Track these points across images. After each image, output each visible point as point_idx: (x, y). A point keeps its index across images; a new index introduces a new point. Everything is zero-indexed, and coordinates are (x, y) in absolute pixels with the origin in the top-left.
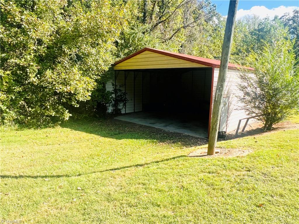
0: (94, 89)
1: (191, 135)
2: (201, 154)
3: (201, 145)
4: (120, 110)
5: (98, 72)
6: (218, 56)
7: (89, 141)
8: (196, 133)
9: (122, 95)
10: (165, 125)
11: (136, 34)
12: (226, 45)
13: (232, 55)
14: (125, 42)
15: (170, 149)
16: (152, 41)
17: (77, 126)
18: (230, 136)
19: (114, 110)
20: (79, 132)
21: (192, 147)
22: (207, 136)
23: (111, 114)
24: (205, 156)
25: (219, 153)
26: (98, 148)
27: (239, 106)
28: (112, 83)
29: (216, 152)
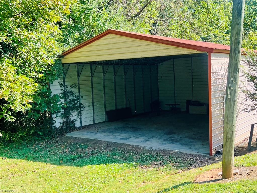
0: (35, 92)
1: (185, 152)
2: (212, 177)
3: (202, 165)
4: (73, 122)
5: (39, 68)
6: (207, 36)
7: (35, 173)
8: (191, 148)
9: (76, 100)
10: (143, 140)
11: (89, 10)
12: (236, 21)
13: (226, 33)
14: (74, 22)
15: (159, 175)
16: (114, 19)
17: (11, 151)
18: (240, 149)
19: (64, 123)
20: (16, 160)
21: (190, 170)
22: (209, 152)
23: (60, 130)
24: (219, 180)
25: (238, 174)
26: (52, 183)
27: (248, 105)
28: (59, 83)
29: (234, 173)
